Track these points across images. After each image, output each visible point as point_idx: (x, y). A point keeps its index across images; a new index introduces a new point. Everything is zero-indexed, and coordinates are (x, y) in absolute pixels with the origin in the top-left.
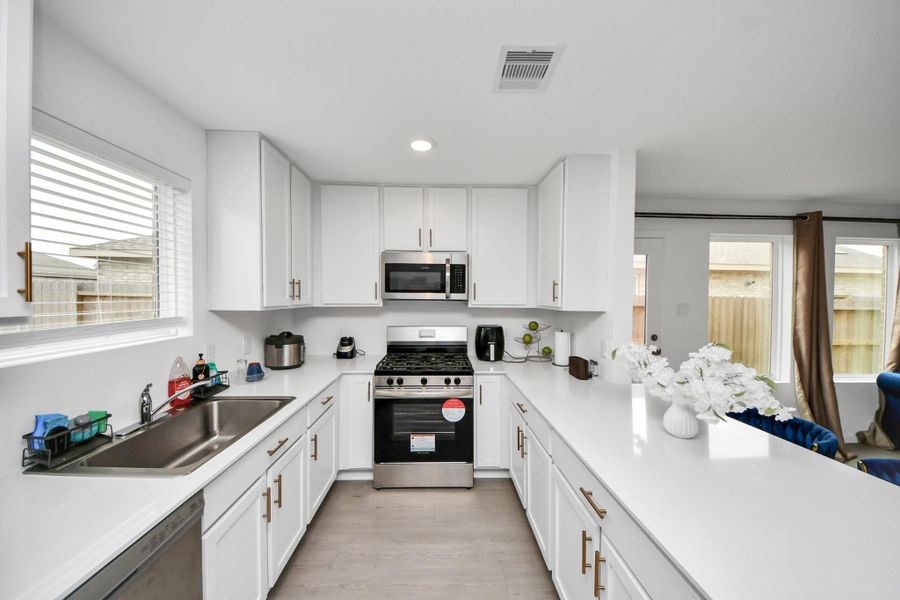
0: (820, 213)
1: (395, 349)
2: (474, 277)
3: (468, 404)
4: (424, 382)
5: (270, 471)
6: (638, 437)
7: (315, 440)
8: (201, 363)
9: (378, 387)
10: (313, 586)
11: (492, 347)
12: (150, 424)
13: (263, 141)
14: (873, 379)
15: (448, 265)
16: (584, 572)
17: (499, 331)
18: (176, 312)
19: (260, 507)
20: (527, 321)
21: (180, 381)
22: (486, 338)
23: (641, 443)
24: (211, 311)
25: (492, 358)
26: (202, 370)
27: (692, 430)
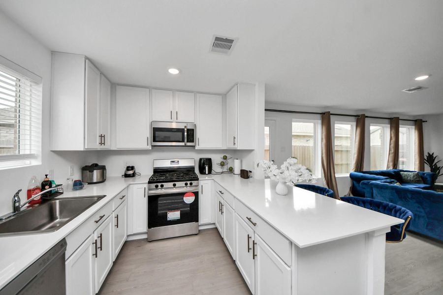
0: (329, 112)
1: (157, 171)
2: (199, 135)
3: (196, 194)
4: (174, 185)
5: (96, 232)
6: (267, 199)
7: (117, 217)
8: (46, 179)
9: (150, 189)
10: (119, 290)
11: (207, 168)
12: (20, 213)
13: (87, 61)
14: (348, 175)
15: (186, 129)
16: (249, 252)
17: (209, 160)
18: (30, 151)
19: (91, 250)
20: (222, 156)
21: (34, 190)
22: (204, 164)
23: (268, 201)
24: (51, 151)
25: (207, 173)
26: (47, 183)
27: (285, 192)
